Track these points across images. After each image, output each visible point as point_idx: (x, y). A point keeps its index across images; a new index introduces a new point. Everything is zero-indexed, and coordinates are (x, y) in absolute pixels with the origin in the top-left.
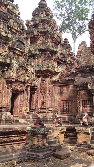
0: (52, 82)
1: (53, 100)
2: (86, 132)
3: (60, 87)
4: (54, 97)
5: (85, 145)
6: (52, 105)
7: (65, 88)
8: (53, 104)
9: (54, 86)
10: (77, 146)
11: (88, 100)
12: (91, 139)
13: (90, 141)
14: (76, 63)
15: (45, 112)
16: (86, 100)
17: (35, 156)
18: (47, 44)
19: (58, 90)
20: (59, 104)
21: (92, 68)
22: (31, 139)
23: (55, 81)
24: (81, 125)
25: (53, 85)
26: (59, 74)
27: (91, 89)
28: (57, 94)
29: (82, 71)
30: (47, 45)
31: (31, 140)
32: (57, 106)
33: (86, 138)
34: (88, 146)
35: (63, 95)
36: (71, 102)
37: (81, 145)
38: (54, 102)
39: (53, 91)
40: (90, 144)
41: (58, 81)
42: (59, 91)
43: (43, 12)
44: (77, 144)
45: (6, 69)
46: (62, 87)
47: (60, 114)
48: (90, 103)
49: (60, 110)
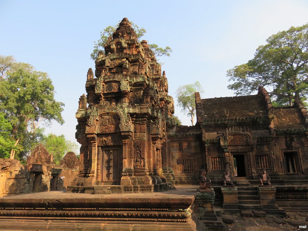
0: (169, 137)
1: (171, 157)
2: (234, 192)
3: (178, 143)
4: (172, 154)
5: (234, 206)
7: (185, 144)
8: (171, 162)
9: (171, 141)
10: (225, 208)
11: (217, 157)
12: (239, 199)
13: (238, 202)
14: (200, 116)
16: (216, 158)
17: (216, 225)
18: (162, 92)
19: (177, 146)
20: (178, 162)
21: (218, 123)
22: (201, 205)
23: (173, 136)
24: (226, 185)
25: (169, 140)
26: (175, 128)
27: (223, 146)
28: (175, 151)
29: (206, 125)
30: (163, 94)
31: (201, 207)
33: (233, 199)
34: (237, 207)
35: (183, 152)
36: (194, 160)
37: (229, 206)
38: (173, 160)
39: (170, 148)
40: (239, 205)
41: (176, 136)
42: (178, 147)
43: (148, 55)
44: (224, 206)
45: (152, 123)
46: (181, 143)
47: (180, 174)
48: (220, 160)
49: (180, 169)
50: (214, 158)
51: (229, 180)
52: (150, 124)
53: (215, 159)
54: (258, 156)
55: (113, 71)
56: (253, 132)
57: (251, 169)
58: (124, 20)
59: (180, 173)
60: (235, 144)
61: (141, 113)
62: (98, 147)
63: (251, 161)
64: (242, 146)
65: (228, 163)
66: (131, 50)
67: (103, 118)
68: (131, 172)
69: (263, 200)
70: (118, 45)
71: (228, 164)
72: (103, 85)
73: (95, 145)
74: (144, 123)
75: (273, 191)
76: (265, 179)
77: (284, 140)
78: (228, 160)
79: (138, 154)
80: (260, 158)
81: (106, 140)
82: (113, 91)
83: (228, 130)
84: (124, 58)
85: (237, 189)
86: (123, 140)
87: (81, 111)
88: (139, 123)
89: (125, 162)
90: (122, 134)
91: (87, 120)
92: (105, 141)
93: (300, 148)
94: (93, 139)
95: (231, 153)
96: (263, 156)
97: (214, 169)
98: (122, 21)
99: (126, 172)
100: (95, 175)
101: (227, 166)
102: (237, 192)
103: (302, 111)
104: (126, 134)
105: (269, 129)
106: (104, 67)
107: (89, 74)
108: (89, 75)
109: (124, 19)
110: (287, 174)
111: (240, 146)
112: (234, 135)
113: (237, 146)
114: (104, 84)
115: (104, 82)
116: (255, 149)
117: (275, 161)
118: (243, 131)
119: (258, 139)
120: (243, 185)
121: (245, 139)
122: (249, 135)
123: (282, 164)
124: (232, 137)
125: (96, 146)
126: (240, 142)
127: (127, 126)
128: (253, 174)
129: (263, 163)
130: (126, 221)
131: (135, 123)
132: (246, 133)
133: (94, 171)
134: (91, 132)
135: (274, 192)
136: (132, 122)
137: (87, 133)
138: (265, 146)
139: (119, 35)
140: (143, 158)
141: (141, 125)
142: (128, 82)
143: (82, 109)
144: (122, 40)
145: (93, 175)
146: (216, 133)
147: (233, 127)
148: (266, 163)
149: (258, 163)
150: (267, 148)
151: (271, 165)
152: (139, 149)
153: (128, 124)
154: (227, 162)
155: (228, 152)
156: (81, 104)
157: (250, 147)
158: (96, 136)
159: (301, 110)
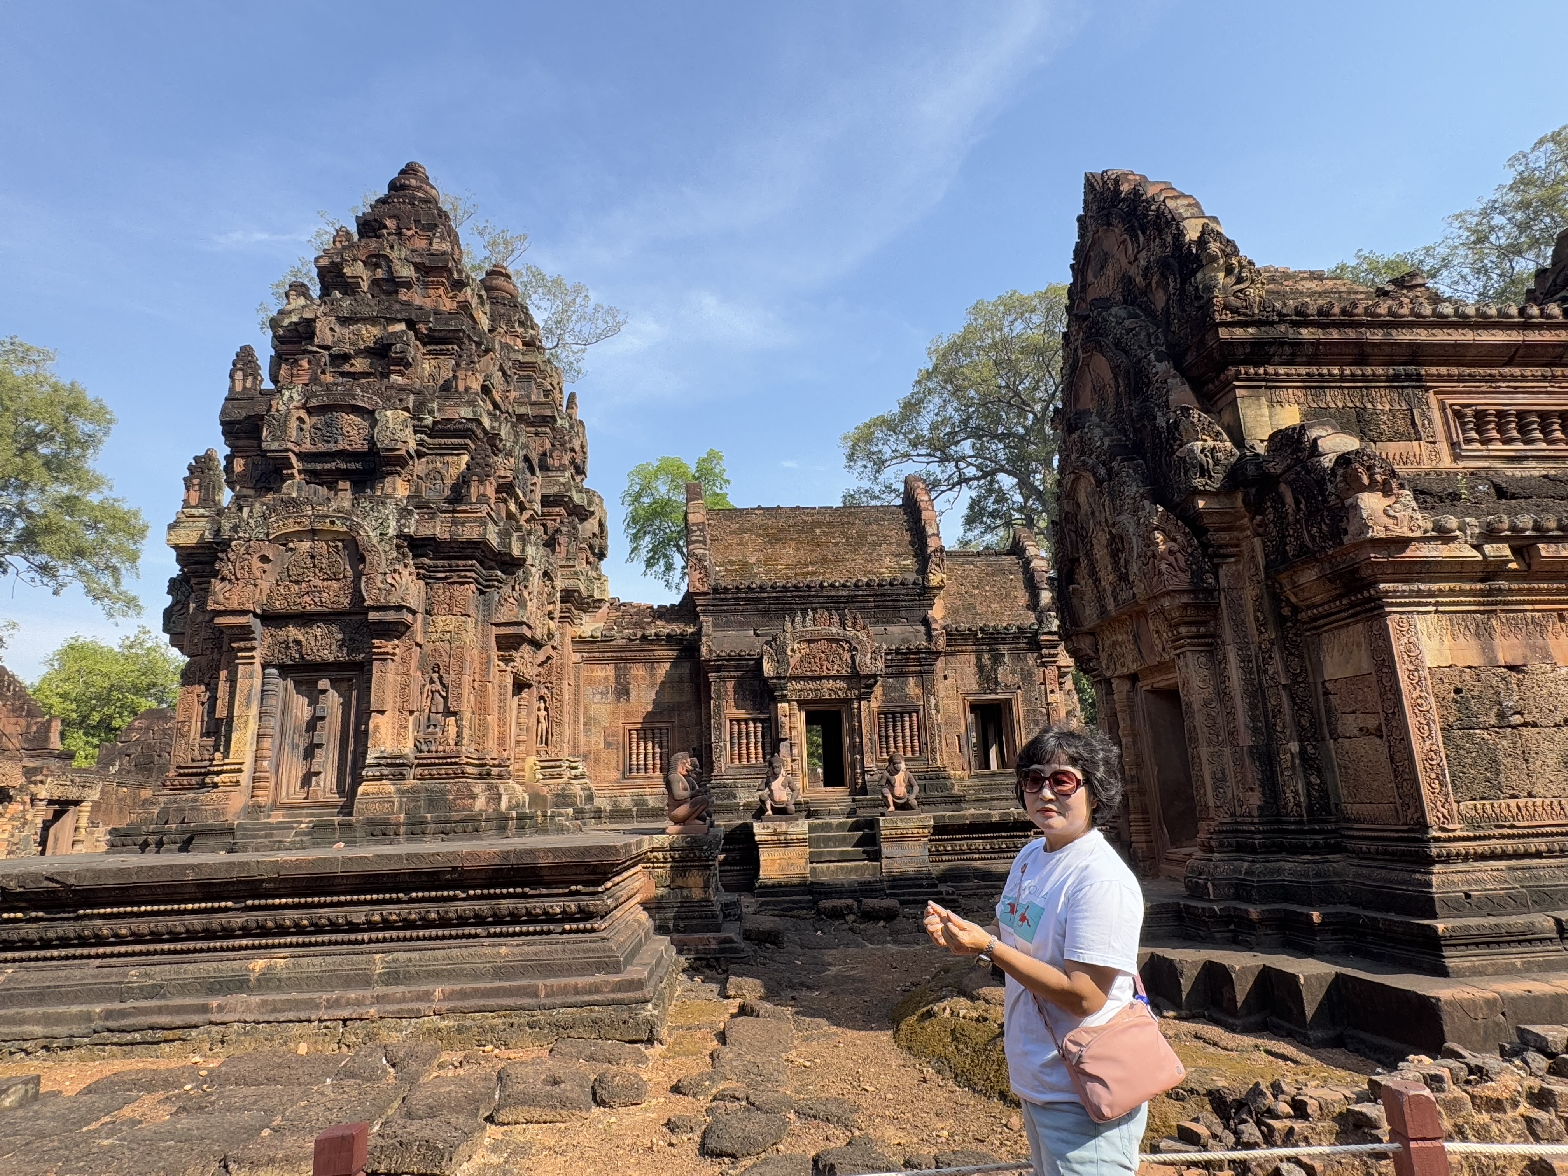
0: (580, 642)
1: (582, 721)
2: (795, 837)
3: (612, 666)
4: (586, 708)
5: (795, 885)
6: (576, 746)
7: (638, 671)
8: (582, 739)
9: (586, 660)
10: (763, 896)
11: (751, 719)
12: (811, 862)
13: (807, 871)
15: (560, 776)
16: (747, 721)
17: (714, 945)
18: (559, 473)
19: (607, 678)
20: (610, 739)
23: (593, 640)
24: (770, 813)
25: (580, 655)
26: (605, 610)
27: (773, 678)
28: (598, 696)
30: (562, 480)
32: (602, 745)
33: (794, 861)
34: (804, 889)
35: (628, 700)
36: (667, 729)
37: (777, 889)
38: (588, 730)
39: (582, 684)
41: (607, 639)
42: (612, 682)
44: (761, 887)
45: (499, 581)
46: (625, 667)
47: (615, 781)
48: (760, 729)
49: (614, 763)
50: (738, 721)
51: (785, 798)
52: (493, 586)
53: (743, 726)
54: (885, 714)
55: (347, 368)
56: (873, 630)
57: (862, 759)
58: (410, 170)
59: (611, 778)
60: (811, 671)
61: (456, 541)
62: (264, 666)
63: (864, 731)
64: (834, 678)
65: (785, 740)
66: (432, 292)
67: (291, 549)
68: (403, 765)
69: (889, 861)
70: (377, 265)
71: (787, 743)
72: (300, 419)
73: (253, 657)
74: (466, 577)
75: (925, 827)
76: (900, 790)
77: (973, 658)
78: (787, 727)
79: (437, 694)
80: (894, 722)
81: (300, 637)
82: (341, 446)
83: (793, 622)
84: (399, 321)
85: (806, 829)
86: (374, 641)
87: (192, 516)
88: (446, 578)
89: (377, 727)
90: (373, 616)
91: (220, 555)
92: (298, 643)
93: (1019, 688)
94: (245, 633)
95: (799, 705)
96: (902, 713)
97: (737, 762)
98: (402, 172)
99: (379, 765)
100: (245, 778)
101: (784, 747)
102: (807, 836)
103: (1032, 565)
104: (391, 616)
105: (926, 622)
106: (310, 348)
107: (240, 369)
108: (239, 373)
109: (407, 165)
110: (977, 776)
111: (828, 678)
112: (810, 642)
113: (820, 678)
114: (303, 413)
115: (304, 407)
116: (878, 690)
117: (940, 731)
118: (843, 624)
119: (890, 657)
120: (830, 813)
121: (847, 656)
122: (860, 642)
123: (964, 742)
124: (805, 645)
125: (257, 661)
126: (829, 666)
127: (393, 586)
128: (867, 777)
129: (904, 737)
130: (363, 942)
131: (430, 578)
132: (850, 633)
133: (242, 764)
134: (236, 606)
135: (926, 830)
136: (418, 574)
137: (218, 607)
138: (911, 680)
139: (386, 227)
140: (455, 714)
141: (455, 586)
142: (407, 414)
143: (202, 511)
144: (392, 247)
145: (235, 780)
146: (752, 632)
147: (810, 613)
148: (912, 736)
149: (887, 737)
150: (916, 685)
151: (926, 744)
152: (440, 678)
153: (396, 576)
154: (782, 736)
155: (789, 701)
156: (197, 488)
157: (863, 682)
158: (256, 624)
159: (1029, 564)
